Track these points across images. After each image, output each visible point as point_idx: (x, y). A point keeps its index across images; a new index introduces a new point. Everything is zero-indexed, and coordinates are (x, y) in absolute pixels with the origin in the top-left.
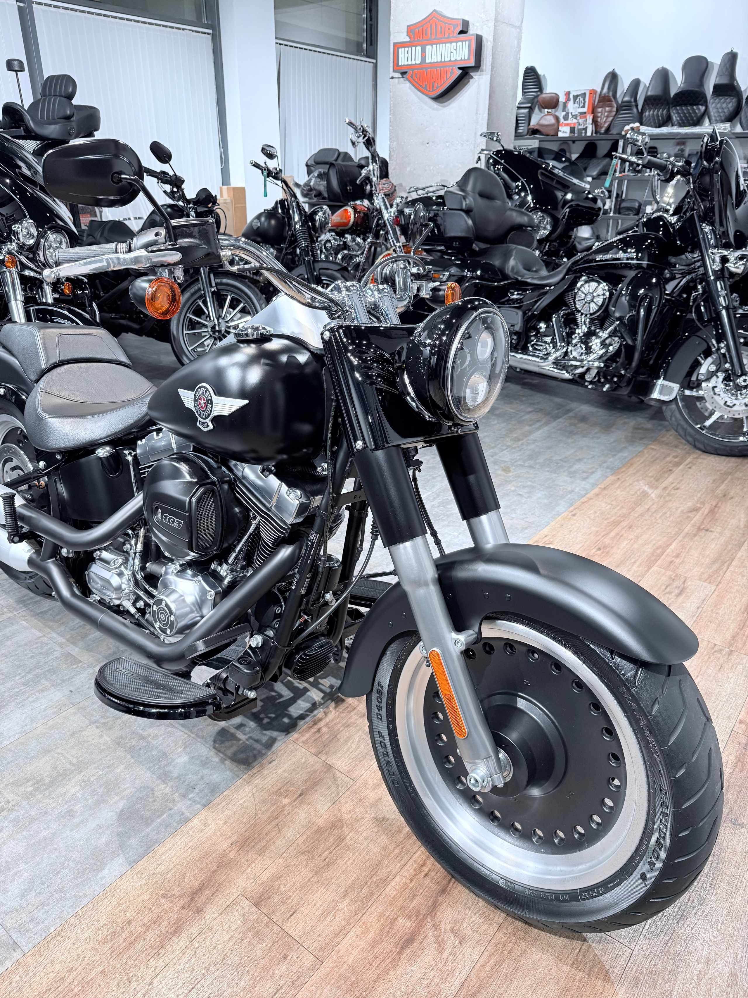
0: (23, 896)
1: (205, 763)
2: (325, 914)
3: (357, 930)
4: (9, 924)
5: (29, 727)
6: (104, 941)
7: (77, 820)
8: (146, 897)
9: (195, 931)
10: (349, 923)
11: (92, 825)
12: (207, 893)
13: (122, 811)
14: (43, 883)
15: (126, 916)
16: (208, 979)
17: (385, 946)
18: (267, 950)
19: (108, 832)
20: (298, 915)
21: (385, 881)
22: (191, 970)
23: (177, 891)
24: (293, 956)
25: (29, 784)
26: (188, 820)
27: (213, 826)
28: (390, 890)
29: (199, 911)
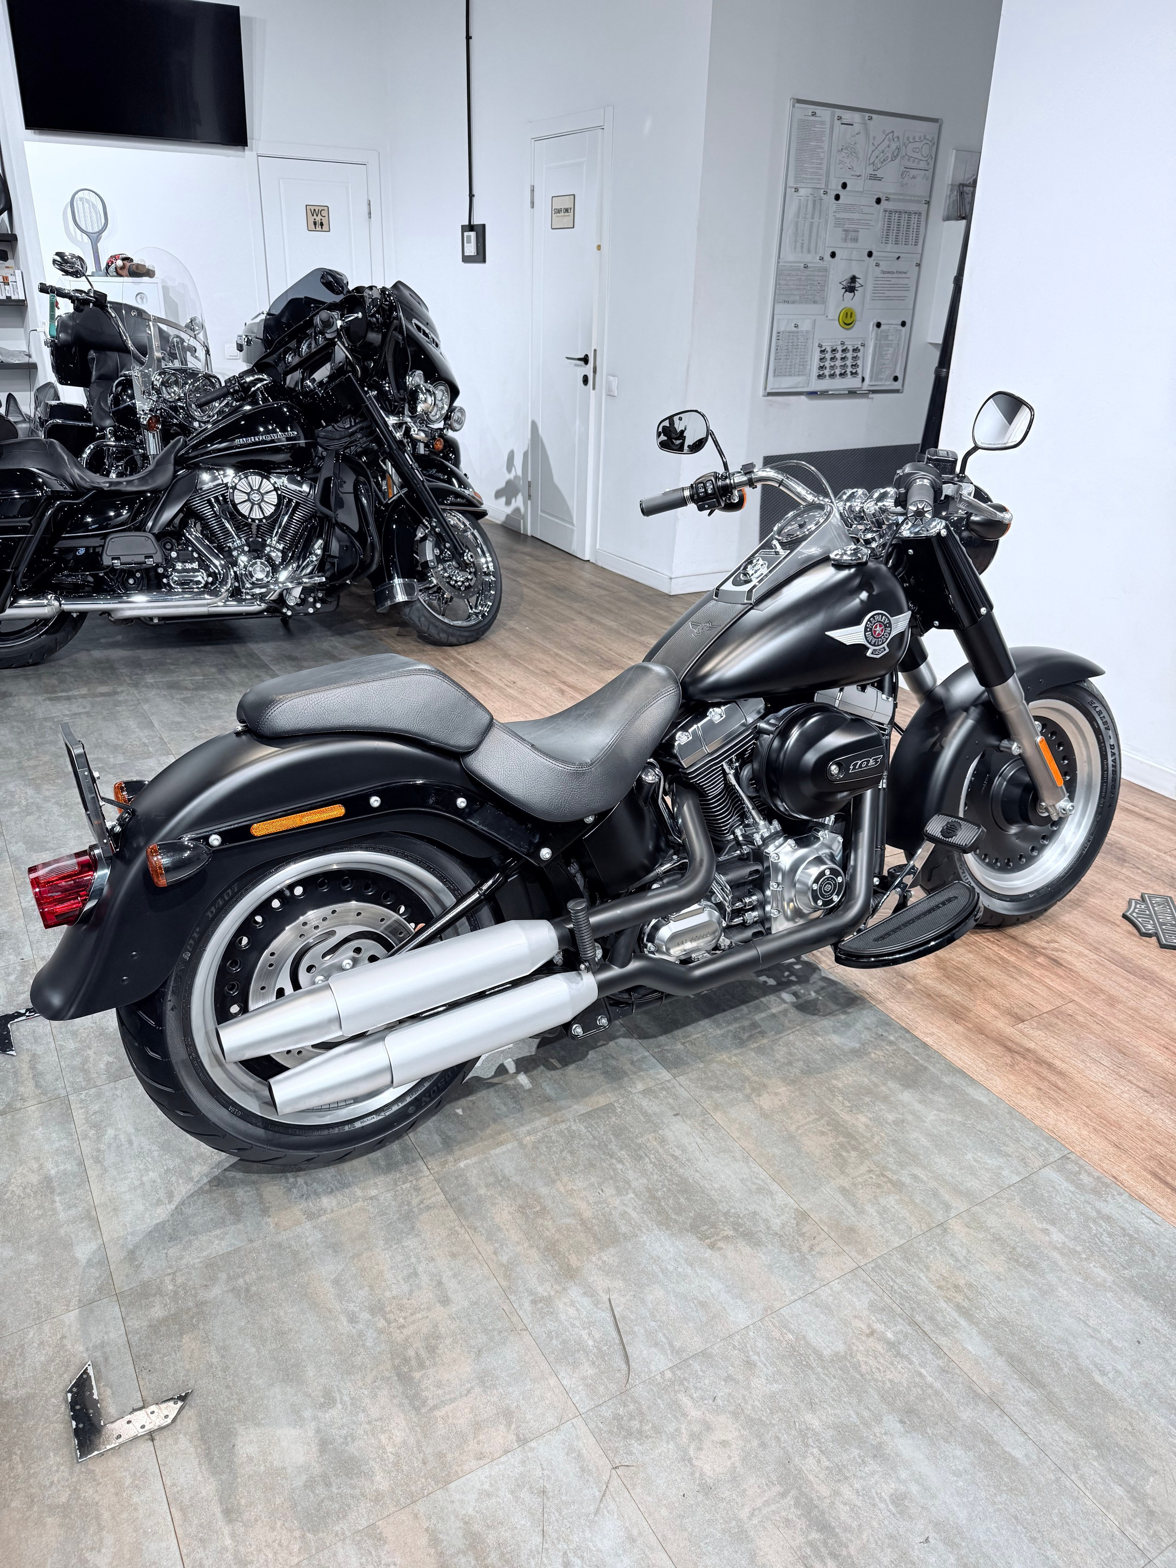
0: (1007, 1155)
1: (847, 1026)
2: (1033, 991)
3: (1047, 980)
4: (1038, 1163)
5: (738, 1155)
6: (1057, 1104)
7: (910, 1117)
8: (1012, 1077)
9: (1047, 1055)
10: (1040, 981)
11: (918, 1107)
12: (1009, 1044)
13: (903, 1085)
14: (992, 1142)
15: (1032, 1090)
16: (1091, 1054)
17: (1060, 971)
18: (1065, 1022)
19: (930, 1096)
20: (1033, 1003)
21: (1002, 958)
22: (1083, 1061)
23: (1008, 1060)
24: (1070, 1012)
25: (844, 1154)
26: (925, 1045)
27: (935, 1030)
28: (1012, 959)
29: (1028, 1050)
